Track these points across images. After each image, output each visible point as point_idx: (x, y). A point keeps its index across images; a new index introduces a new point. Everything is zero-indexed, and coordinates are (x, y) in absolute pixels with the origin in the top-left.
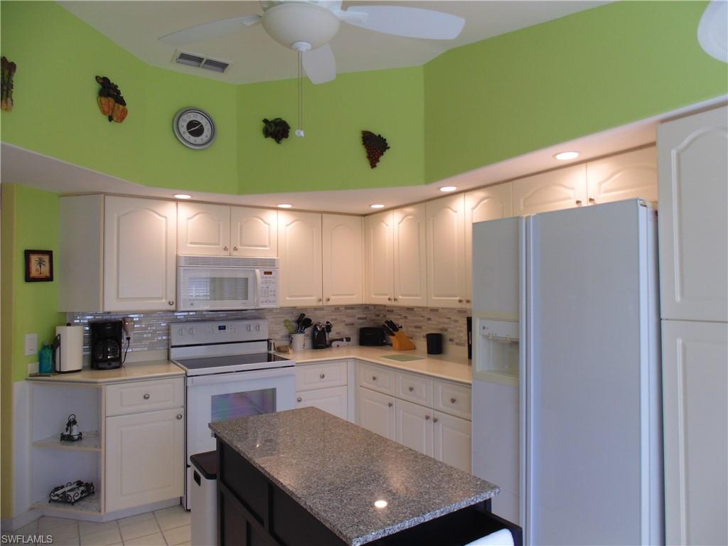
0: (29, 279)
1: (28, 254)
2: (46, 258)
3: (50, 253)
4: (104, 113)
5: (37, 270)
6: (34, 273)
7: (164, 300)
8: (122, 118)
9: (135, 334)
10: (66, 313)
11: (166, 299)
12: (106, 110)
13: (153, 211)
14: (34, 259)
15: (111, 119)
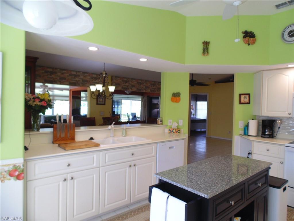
0: (240, 103)
1: (240, 95)
2: (247, 96)
3: (249, 95)
4: (246, 43)
5: (244, 100)
6: (242, 101)
7: (287, 113)
8: (253, 43)
9: (282, 126)
10: (256, 116)
11: (288, 112)
12: (246, 42)
13: (284, 74)
14: (242, 97)
15: (249, 45)
